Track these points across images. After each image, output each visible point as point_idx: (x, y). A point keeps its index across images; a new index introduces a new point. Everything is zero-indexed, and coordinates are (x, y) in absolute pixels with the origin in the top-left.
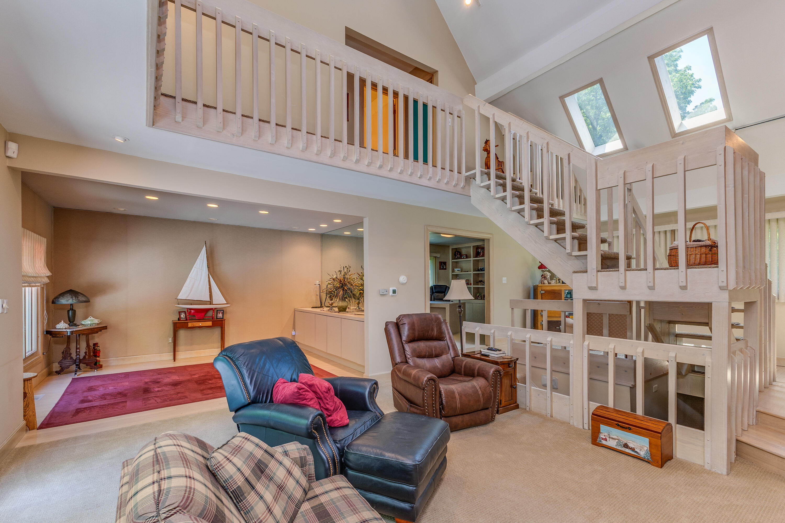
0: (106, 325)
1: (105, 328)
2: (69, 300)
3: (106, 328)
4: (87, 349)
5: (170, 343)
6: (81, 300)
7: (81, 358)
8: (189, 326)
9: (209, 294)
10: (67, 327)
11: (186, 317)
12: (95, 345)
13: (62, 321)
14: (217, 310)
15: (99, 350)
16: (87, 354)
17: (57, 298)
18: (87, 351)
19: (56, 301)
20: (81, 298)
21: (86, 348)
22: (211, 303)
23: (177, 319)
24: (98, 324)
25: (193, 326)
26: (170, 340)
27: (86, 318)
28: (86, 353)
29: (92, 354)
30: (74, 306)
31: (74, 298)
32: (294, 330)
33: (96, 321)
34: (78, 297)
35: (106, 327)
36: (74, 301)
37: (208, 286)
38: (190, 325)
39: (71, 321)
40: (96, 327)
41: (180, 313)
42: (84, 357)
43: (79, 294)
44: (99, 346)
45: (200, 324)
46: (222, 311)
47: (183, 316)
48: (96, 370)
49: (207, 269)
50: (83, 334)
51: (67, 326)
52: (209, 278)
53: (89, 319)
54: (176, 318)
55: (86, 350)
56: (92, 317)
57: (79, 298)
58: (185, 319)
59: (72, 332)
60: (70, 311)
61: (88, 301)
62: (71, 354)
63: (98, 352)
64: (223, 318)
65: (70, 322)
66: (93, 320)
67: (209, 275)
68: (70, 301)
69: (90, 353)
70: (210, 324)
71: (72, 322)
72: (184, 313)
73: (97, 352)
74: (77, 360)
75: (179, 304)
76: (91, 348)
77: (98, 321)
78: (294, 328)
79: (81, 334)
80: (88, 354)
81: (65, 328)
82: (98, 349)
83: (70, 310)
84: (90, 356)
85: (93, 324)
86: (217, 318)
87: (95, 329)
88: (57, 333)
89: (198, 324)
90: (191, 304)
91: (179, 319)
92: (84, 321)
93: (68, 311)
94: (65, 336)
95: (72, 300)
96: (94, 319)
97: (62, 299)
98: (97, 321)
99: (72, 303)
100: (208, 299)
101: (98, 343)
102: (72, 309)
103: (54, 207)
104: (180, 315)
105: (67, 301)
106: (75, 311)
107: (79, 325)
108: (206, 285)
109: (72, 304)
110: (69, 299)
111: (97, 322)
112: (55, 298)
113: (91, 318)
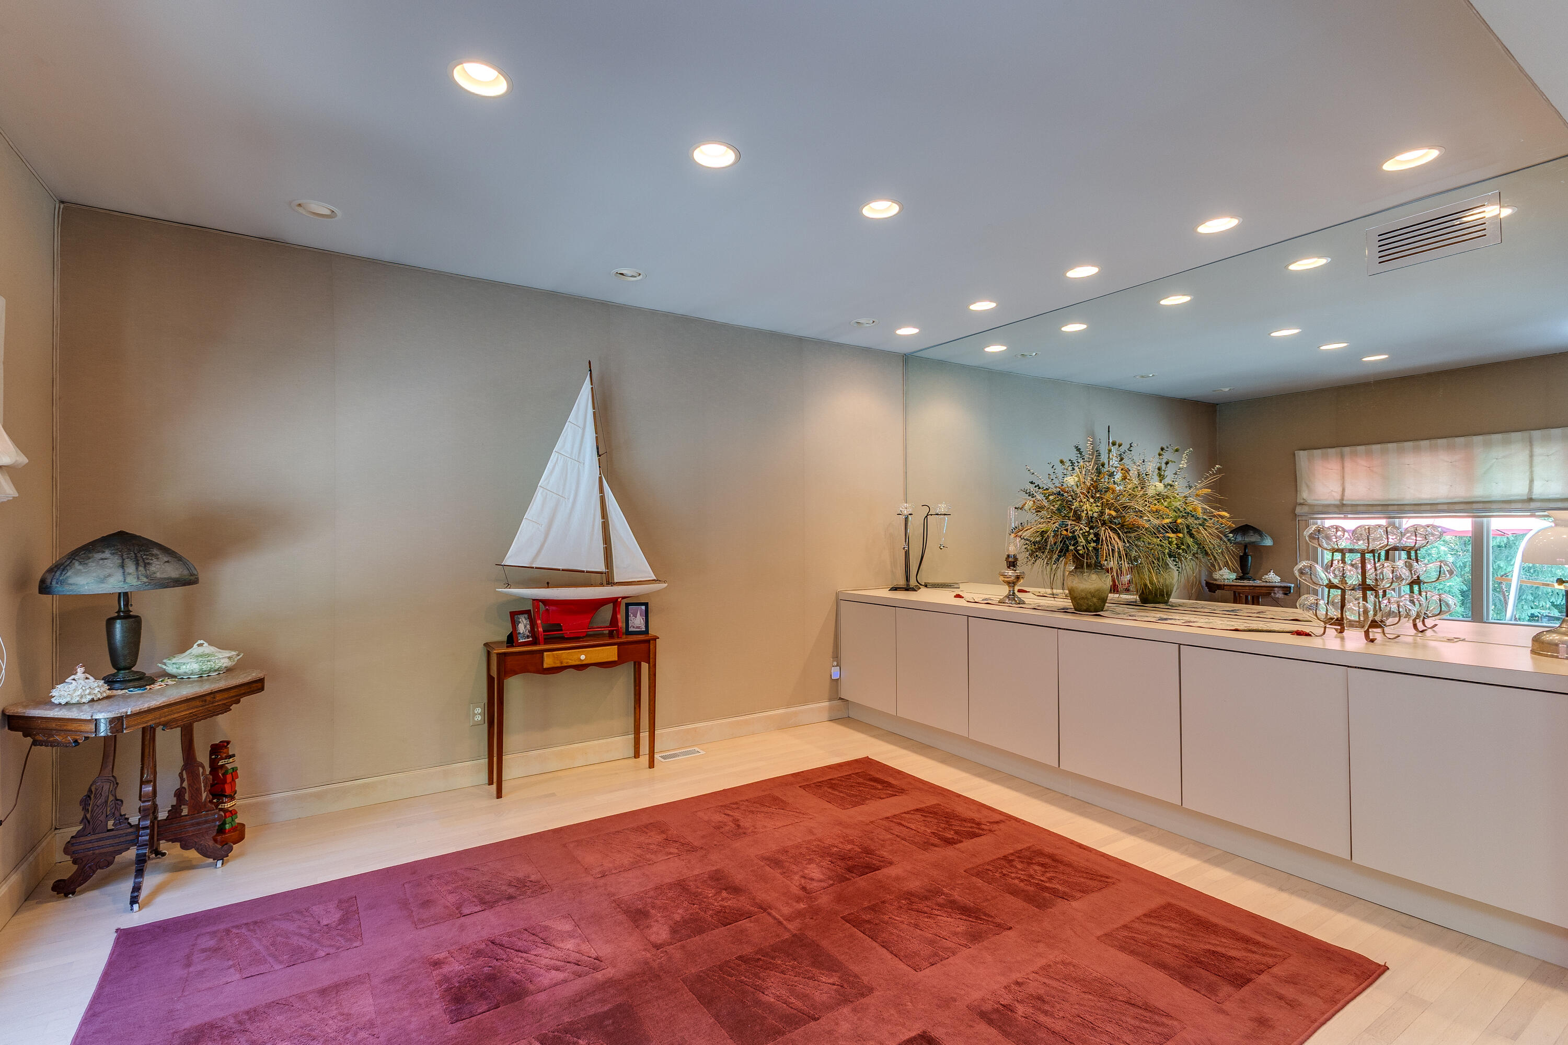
0: (260, 675)
1: (256, 686)
2: (110, 576)
3: (259, 685)
4: (185, 776)
5: (477, 724)
6: (158, 575)
7: (162, 815)
8: (545, 666)
9: (601, 546)
10: (99, 696)
11: (532, 630)
12: (219, 749)
13: (80, 670)
14: (627, 605)
15: (235, 770)
16: (187, 797)
17: (60, 567)
18: (185, 784)
19: (54, 583)
20: (162, 568)
21: (181, 775)
22: (607, 579)
23: (505, 639)
24: (229, 670)
25: (559, 665)
26: (478, 714)
27: (183, 646)
28: (179, 794)
29: (204, 795)
30: (133, 601)
31: (131, 568)
32: (835, 663)
33: (223, 658)
34: (146, 565)
35: (261, 681)
36: (132, 581)
37: (599, 521)
38: (549, 660)
39: (123, 664)
40: (222, 684)
41: (514, 616)
42: (175, 812)
43: (155, 551)
44: (233, 756)
45: (582, 657)
46: (643, 607)
47: (523, 627)
48: (220, 863)
49: (597, 458)
50: (166, 725)
51: (98, 688)
52: (601, 490)
53: (195, 650)
54: (500, 633)
55: (182, 781)
56: (206, 644)
57: (153, 569)
58: (528, 637)
59: (117, 723)
60: (118, 626)
61: (190, 581)
62: (119, 802)
63: (229, 779)
64: (646, 632)
65: (119, 669)
66: (209, 655)
67: (600, 479)
68: (112, 580)
69: (196, 793)
70: (610, 653)
71: (125, 669)
72: (526, 616)
73: (224, 781)
74: (144, 828)
75: (508, 585)
76: (201, 770)
77: (229, 658)
78: (837, 657)
79: (158, 724)
80: (191, 797)
81: (92, 700)
82: (229, 766)
83: (119, 617)
84: (197, 807)
85: (210, 671)
86: (628, 633)
87: (218, 697)
88: (53, 725)
89: (575, 657)
90: (548, 585)
91: (511, 639)
92: (174, 660)
93: (110, 622)
94: (87, 738)
95: (121, 578)
96: (212, 649)
97: (78, 573)
98: (227, 660)
99: (126, 588)
100: (601, 567)
101: (228, 743)
102: (127, 612)
103: (62, 202)
104: (514, 624)
105: (103, 580)
106: (137, 620)
107: (152, 681)
108: (594, 515)
109: (126, 594)
110: (108, 571)
111: (225, 663)
112: (51, 570)
113: (201, 648)
